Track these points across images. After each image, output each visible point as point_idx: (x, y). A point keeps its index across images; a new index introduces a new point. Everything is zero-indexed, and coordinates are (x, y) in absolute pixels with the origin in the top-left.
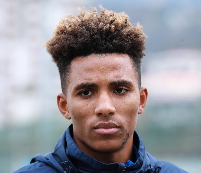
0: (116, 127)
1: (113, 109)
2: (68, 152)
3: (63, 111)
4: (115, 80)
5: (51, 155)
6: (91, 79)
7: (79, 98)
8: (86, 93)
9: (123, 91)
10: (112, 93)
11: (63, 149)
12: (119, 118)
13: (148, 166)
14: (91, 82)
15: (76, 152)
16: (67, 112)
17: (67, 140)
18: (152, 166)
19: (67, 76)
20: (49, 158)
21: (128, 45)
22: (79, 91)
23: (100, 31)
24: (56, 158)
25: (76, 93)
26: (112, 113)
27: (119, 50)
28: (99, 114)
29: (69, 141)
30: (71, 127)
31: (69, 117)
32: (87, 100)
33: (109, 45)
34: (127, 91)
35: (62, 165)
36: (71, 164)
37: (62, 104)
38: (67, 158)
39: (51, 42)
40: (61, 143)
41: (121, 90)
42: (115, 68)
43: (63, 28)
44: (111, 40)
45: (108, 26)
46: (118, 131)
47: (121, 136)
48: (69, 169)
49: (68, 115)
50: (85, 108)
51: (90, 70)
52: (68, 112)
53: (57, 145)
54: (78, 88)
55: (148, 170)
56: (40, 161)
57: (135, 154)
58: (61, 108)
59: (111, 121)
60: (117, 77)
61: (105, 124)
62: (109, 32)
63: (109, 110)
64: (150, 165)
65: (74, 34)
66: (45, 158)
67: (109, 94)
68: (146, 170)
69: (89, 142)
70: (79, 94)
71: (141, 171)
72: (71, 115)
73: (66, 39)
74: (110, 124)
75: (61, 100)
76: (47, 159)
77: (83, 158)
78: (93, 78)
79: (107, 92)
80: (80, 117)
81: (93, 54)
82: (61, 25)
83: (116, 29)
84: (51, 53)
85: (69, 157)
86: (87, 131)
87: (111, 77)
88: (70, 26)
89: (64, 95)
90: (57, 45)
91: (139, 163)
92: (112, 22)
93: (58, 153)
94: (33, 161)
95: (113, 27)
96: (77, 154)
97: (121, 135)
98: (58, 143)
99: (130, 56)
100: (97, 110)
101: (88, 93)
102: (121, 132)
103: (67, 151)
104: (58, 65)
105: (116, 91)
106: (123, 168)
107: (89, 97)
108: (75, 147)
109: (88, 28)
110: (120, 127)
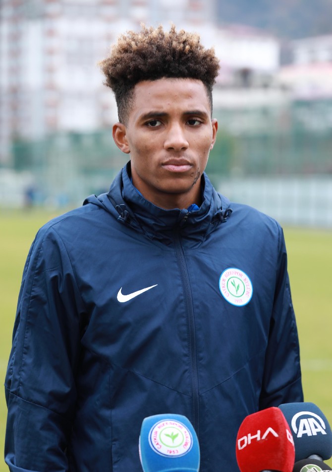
0: (188, 164)
1: (186, 143)
2: (124, 193)
3: (120, 144)
4: (190, 109)
5: (106, 197)
6: (162, 107)
7: (144, 129)
8: (153, 123)
9: (197, 123)
10: (184, 125)
11: (118, 190)
12: (191, 155)
13: (218, 209)
14: (161, 111)
15: (132, 195)
16: (124, 146)
17: (123, 179)
18: (224, 209)
19: (130, 103)
20: (103, 200)
21: (203, 70)
22: (145, 121)
23: (173, 51)
24: (111, 200)
25: (142, 123)
26: (184, 148)
27: (193, 75)
28: (170, 149)
29: (126, 182)
30: (129, 164)
31: (128, 150)
32: (155, 132)
33: (183, 68)
34: (201, 123)
35: (117, 208)
36: (127, 207)
37: (119, 134)
38: (122, 200)
39: (110, 62)
40: (117, 184)
41: (194, 122)
42: (189, 95)
43: (126, 46)
44: (184, 63)
45: (182, 45)
46: (190, 170)
47: (192, 175)
48: (124, 214)
49: (126, 149)
50: (152, 141)
51: (159, 96)
52: (127, 145)
53: (112, 185)
54: (145, 117)
55: (218, 214)
56: (92, 203)
58: (117, 140)
59: (183, 158)
60: (192, 106)
61: (176, 161)
62: (182, 53)
63: (183, 145)
64: (221, 208)
65: (141, 53)
66: (99, 200)
67: (181, 126)
68: (216, 214)
69: (154, 181)
70: (146, 124)
71: (209, 216)
72: (130, 148)
73: (132, 59)
74: (182, 160)
75: (118, 130)
76: (101, 201)
77: (140, 202)
78: (165, 106)
79: (180, 124)
80: (144, 152)
81: (164, 78)
82: (124, 43)
83: (191, 51)
84: (107, 73)
85: (125, 199)
86: (153, 168)
87: (186, 106)
88: (136, 45)
89: (121, 125)
90: (119, 66)
92: (184, 42)
93: (113, 194)
94: (86, 202)
95: (187, 47)
96: (134, 197)
97: (193, 173)
98: (114, 182)
99: (204, 83)
100: (167, 144)
101: (156, 123)
102: (193, 171)
103: (123, 193)
104: (115, 90)
105: (188, 123)
107: (158, 128)
108: (132, 189)
109: (159, 48)
110: (192, 164)
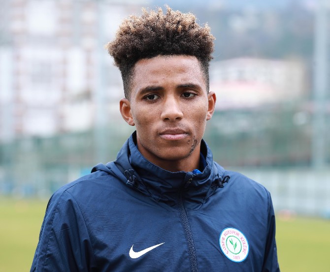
0: (184, 133)
1: (180, 114)
2: (132, 160)
3: (126, 117)
4: (183, 83)
5: (114, 164)
6: (157, 82)
7: (143, 102)
8: (151, 97)
9: (191, 95)
10: (179, 97)
11: (126, 157)
12: (187, 123)
13: (216, 176)
14: (157, 85)
15: (140, 161)
16: (130, 119)
17: (130, 147)
18: (220, 176)
19: (131, 80)
20: (111, 167)
21: (196, 46)
22: (144, 95)
23: (167, 32)
24: (119, 167)
25: (141, 97)
26: (179, 118)
27: (187, 51)
28: (166, 119)
29: (133, 149)
30: (134, 135)
31: (132, 123)
32: (153, 105)
33: (176, 46)
34: (195, 95)
35: (126, 174)
36: (135, 173)
37: (126, 109)
38: (130, 166)
39: (113, 44)
40: (124, 151)
41: (189, 94)
42: (182, 70)
43: (126, 28)
44: (178, 41)
45: (175, 26)
46: (186, 137)
47: (188, 143)
48: (132, 177)
49: (132, 121)
50: (150, 113)
51: (155, 72)
52: (132, 118)
53: (120, 154)
54: (143, 91)
55: (216, 180)
56: (101, 170)
57: (202, 163)
58: (124, 114)
59: (178, 127)
60: (185, 80)
61: (171, 131)
62: (175, 32)
63: (177, 115)
64: (218, 175)
65: (138, 34)
66: (107, 167)
67: (176, 98)
68: (214, 180)
69: (155, 150)
70: (144, 98)
71: (209, 180)
72: (135, 121)
73: (130, 40)
74: (177, 130)
75: (124, 105)
76: (109, 168)
77: (148, 167)
78: (160, 81)
79: (175, 96)
80: (144, 123)
81: (159, 56)
82: (125, 26)
83: (184, 30)
84: (114, 55)
85: (133, 165)
86: (152, 138)
87: (179, 80)
88: (134, 27)
89: (127, 100)
90: (120, 47)
91: (207, 172)
92: (179, 22)
93: (120, 161)
94: (94, 170)
95: (180, 27)
96: (141, 162)
97: (189, 141)
98: (121, 151)
99: (198, 59)
100: (163, 115)
101: (154, 97)
102: (189, 138)
103: (130, 159)
104: (121, 69)
105: (183, 95)
106: (190, 176)
107: (155, 101)
108: (139, 155)
109: (154, 29)
110: (189, 133)
